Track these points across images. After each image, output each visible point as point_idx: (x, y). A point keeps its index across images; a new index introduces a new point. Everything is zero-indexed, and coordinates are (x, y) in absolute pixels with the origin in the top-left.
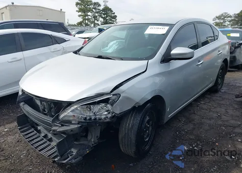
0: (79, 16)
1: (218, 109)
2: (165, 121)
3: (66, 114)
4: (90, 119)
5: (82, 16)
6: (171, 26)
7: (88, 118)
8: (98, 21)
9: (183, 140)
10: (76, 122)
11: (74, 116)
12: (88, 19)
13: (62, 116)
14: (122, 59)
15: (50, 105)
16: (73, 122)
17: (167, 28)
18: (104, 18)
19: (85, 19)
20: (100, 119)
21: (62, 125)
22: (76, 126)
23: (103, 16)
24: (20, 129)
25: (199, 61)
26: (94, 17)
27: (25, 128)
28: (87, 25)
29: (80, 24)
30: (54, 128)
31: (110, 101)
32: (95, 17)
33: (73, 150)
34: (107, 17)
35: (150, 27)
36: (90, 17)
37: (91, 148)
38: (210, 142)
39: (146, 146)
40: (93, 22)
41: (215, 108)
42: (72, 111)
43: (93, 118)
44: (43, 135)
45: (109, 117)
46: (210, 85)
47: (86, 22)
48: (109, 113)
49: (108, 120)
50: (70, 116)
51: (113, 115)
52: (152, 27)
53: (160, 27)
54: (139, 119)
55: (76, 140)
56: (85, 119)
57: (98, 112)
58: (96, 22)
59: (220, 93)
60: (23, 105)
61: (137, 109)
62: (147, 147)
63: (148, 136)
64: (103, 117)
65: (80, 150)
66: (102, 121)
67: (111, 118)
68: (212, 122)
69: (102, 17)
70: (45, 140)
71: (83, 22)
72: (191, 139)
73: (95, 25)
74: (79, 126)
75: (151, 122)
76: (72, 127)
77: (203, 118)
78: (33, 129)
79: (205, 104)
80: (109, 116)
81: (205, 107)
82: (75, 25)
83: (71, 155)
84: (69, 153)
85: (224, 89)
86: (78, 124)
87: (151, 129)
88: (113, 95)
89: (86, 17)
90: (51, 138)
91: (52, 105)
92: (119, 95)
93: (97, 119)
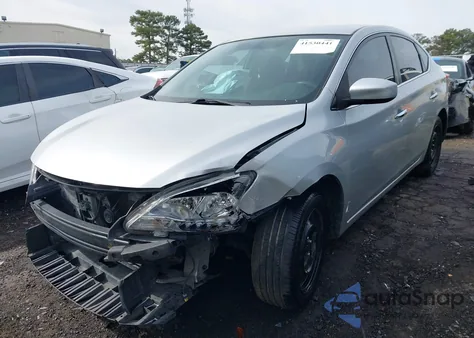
0: (138, 43)
1: (438, 208)
2: (342, 231)
3: (140, 217)
4: (194, 227)
5: (144, 42)
6: (344, 38)
7: (189, 224)
8: (174, 52)
9: (379, 269)
10: (163, 235)
11: (158, 220)
12: (155, 49)
13: (131, 222)
14: (249, 103)
15: (99, 203)
16: (156, 234)
17: (336, 43)
18: (186, 47)
19: (150, 49)
20: (214, 227)
21: (132, 242)
22: (165, 242)
23: (185, 43)
24: (32, 258)
25: (400, 111)
26: (167, 45)
27: (45, 257)
28: (153, 60)
29: (139, 58)
30: (113, 249)
31: (236, 186)
32: (169, 45)
33: (153, 297)
34: (192, 44)
35: (300, 41)
36: (159, 45)
37: (194, 291)
38: (435, 271)
39: (305, 285)
40: (166, 55)
41: (431, 205)
42: (153, 211)
43: (199, 224)
44: (85, 269)
45: (232, 222)
46: (418, 162)
47: (152, 54)
48: (232, 213)
49: (230, 228)
50: (150, 222)
51: (241, 216)
52: (305, 40)
53: (322, 40)
54: (296, 225)
55: (161, 275)
56: (183, 226)
57: (207, 213)
58: (171, 54)
59: (434, 177)
60: (41, 205)
61: (290, 204)
62: (309, 286)
63: (309, 263)
64: (220, 221)
65: (169, 297)
66: (217, 229)
67: (236, 223)
68: (430, 232)
69: (183, 45)
70: (89, 279)
71: (144, 54)
72: (395, 267)
73: (170, 60)
74: (171, 241)
75: (315, 234)
76: (155, 244)
77: (412, 226)
78: (61, 258)
79: (409, 198)
80: (233, 219)
81: (410, 204)
82: (129, 61)
83: (150, 309)
84: (146, 305)
85: (440, 171)
86: (168, 238)
87: (314, 247)
88: (241, 173)
89: (152, 45)
90: (103, 275)
91: (106, 202)
92: (253, 174)
93: (209, 225)
